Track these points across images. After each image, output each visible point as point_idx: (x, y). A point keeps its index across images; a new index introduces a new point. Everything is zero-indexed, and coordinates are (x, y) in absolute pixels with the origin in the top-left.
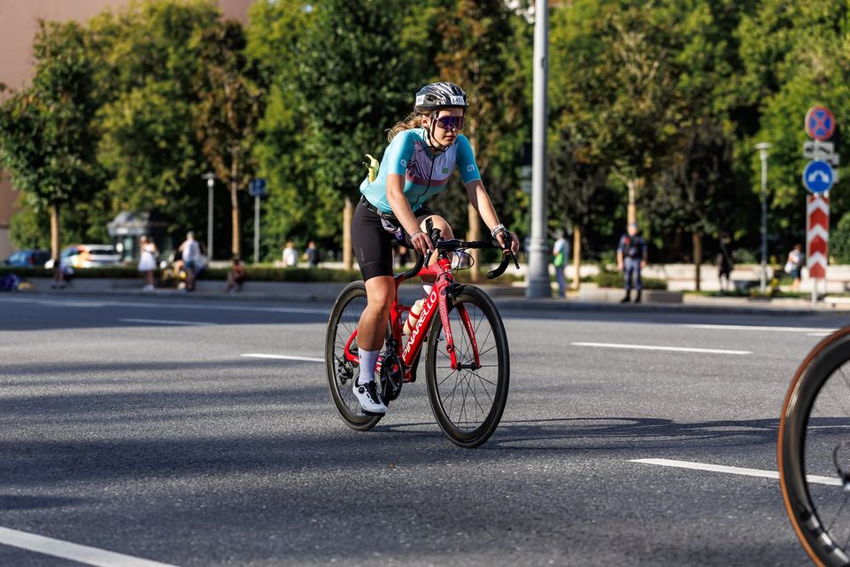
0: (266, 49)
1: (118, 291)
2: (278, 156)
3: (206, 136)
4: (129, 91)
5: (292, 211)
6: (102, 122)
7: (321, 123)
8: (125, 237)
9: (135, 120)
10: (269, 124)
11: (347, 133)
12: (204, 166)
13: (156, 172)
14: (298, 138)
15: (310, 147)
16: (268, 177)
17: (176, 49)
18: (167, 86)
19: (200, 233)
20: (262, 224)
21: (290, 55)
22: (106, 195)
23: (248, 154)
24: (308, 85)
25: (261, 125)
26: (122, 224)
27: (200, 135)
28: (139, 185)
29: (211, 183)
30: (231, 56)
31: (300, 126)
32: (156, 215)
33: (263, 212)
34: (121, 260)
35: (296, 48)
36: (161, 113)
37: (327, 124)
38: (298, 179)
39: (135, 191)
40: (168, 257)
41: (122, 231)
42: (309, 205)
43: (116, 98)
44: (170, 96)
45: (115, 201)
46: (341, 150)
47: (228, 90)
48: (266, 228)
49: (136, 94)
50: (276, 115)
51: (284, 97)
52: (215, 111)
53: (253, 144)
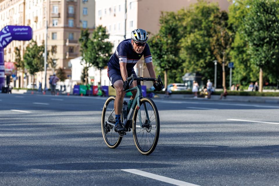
0: (234, 20)
1: (186, 98)
2: (238, 55)
3: (215, 48)
4: (190, 34)
5: (242, 73)
6: (181, 44)
7: (252, 44)
8: (188, 81)
9: (192, 43)
10: (235, 44)
11: (260, 47)
12: (213, 58)
13: (198, 60)
14: (245, 49)
15: (249, 52)
16: (235, 62)
17: (205, 20)
18: (202, 32)
19: (212, 80)
20: (232, 77)
21: (242, 22)
22: (182, 68)
23: (228, 54)
24: (248, 31)
25: (233, 45)
26: (187, 77)
27: (213, 48)
28: (193, 64)
29: (216, 64)
30: (223, 22)
31: (245, 45)
32: (198, 74)
33: (233, 73)
34: (187, 88)
35: (244, 19)
36: (199, 41)
37: (254, 44)
38: (245, 62)
39: (191, 66)
40: (202, 87)
41: (187, 79)
42: (248, 71)
43: (186, 36)
44: (203, 36)
45: (185, 70)
46: (259, 53)
47: (222, 33)
48: (233, 78)
49: (192, 35)
50: (238, 42)
51: (240, 36)
52: (218, 40)
53: (230, 51)
